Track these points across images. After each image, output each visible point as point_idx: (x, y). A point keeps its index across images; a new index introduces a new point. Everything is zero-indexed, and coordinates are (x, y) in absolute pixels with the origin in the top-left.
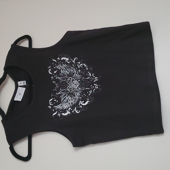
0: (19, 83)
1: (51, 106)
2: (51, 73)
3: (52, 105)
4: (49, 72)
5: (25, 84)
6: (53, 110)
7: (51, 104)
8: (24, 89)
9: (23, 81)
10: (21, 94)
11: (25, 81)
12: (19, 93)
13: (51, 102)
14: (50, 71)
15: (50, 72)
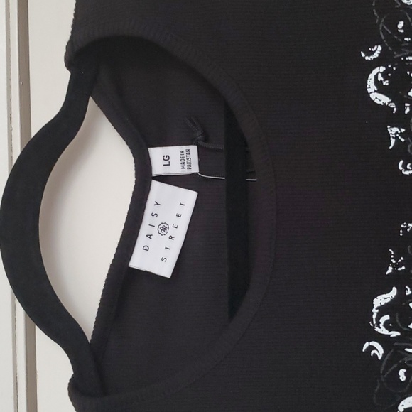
0: (156, 154)
1: (383, 340)
2: (382, 99)
3: (394, 334)
4: (371, 86)
5: (195, 169)
6: (402, 373)
7: (383, 331)
8: (190, 197)
9: (184, 148)
10: (171, 232)
11: (194, 149)
12: (157, 222)
13: (383, 310)
14: (377, 82)
15: (381, 89)
